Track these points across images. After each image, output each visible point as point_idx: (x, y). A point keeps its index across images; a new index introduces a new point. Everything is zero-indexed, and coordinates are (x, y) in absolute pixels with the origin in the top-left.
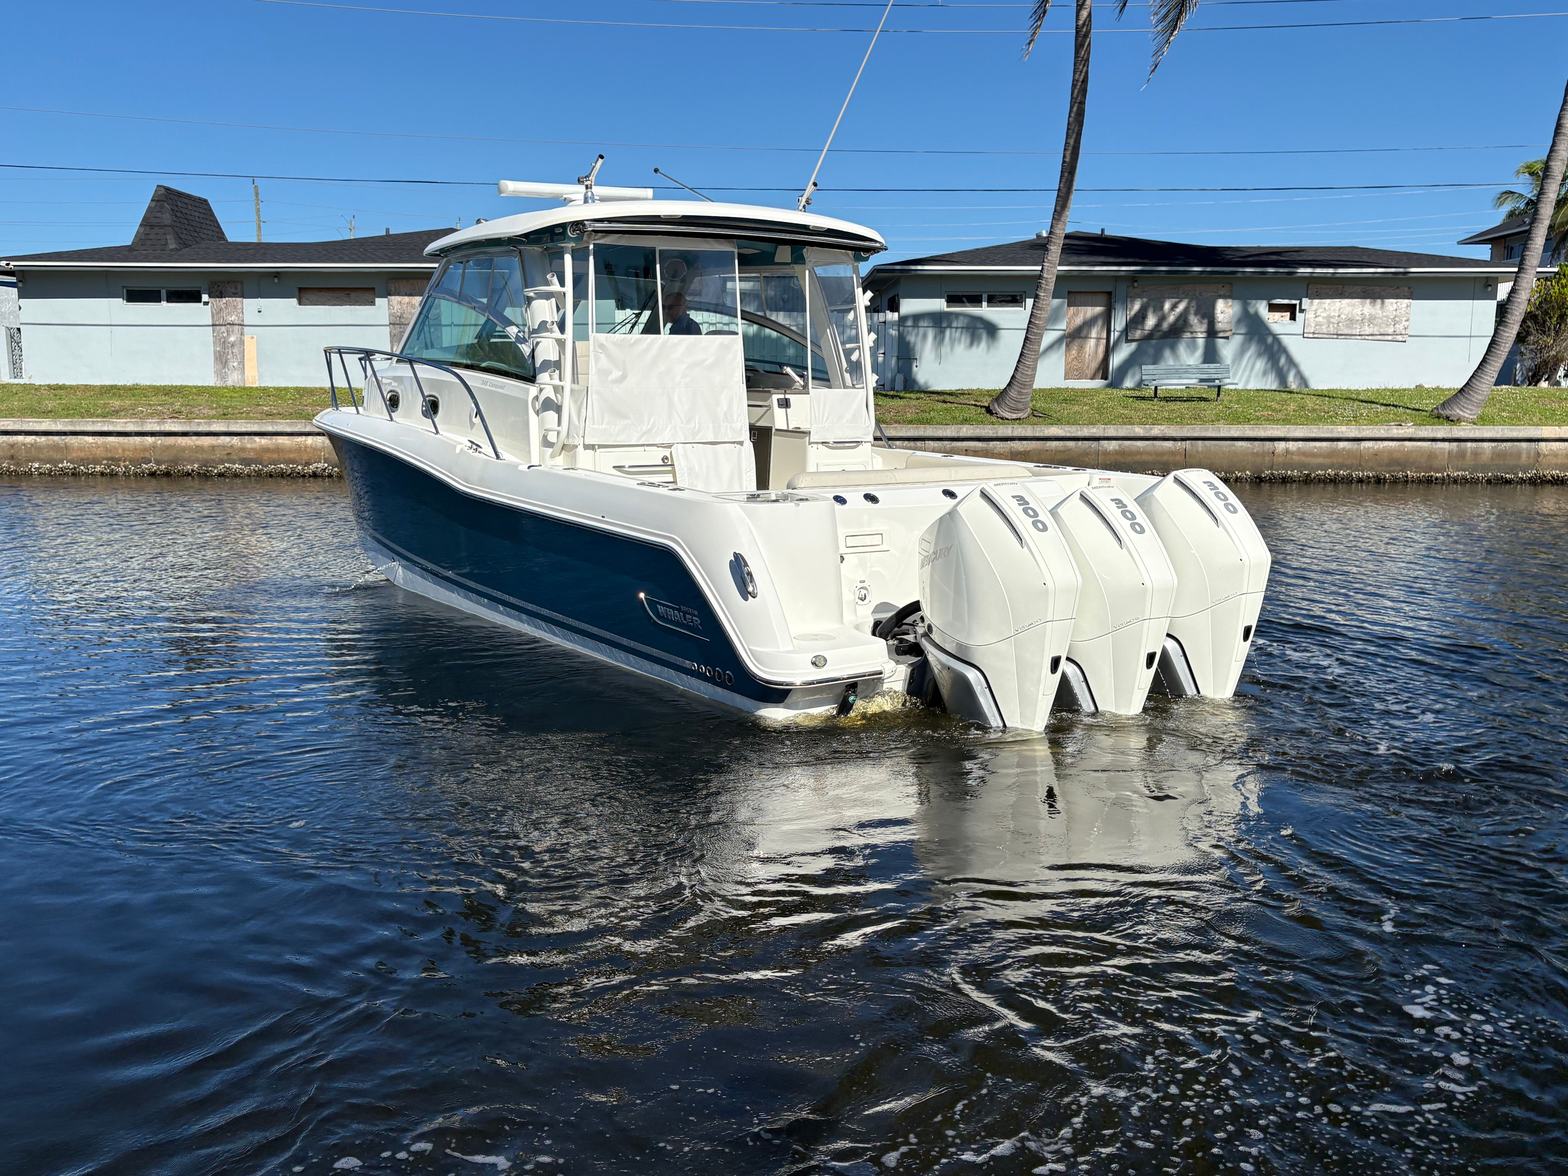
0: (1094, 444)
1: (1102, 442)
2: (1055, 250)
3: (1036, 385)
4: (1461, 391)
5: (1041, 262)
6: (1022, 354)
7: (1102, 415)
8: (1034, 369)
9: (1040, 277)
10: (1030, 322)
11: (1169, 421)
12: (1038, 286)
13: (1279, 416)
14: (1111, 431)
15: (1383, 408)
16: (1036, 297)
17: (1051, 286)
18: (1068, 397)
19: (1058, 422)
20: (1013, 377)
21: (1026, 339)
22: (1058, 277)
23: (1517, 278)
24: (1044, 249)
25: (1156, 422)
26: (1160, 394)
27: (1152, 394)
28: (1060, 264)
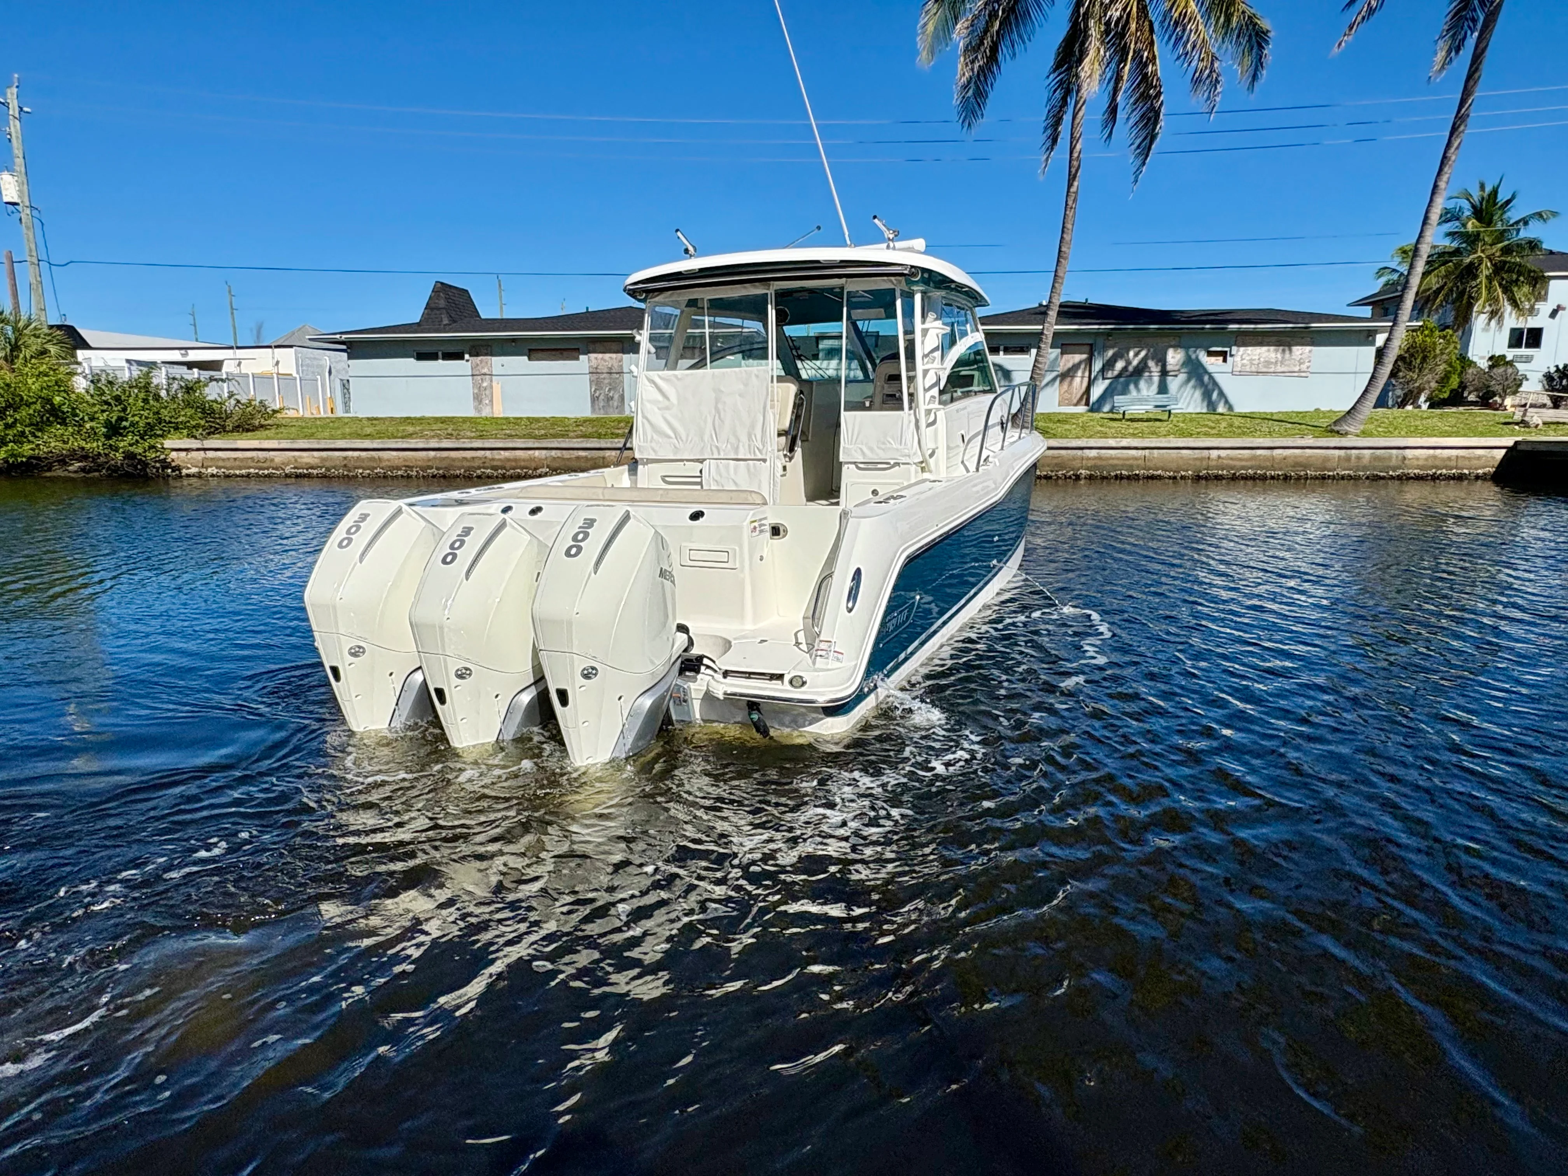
0: (1079, 452)
1: (1085, 451)
2: (1053, 314)
3: (1039, 411)
4: (1349, 412)
5: (1043, 323)
7: (1085, 431)
8: (1037, 399)
9: (1042, 333)
10: (1034, 365)
11: (1134, 435)
12: (1041, 340)
13: (1213, 432)
14: (1092, 443)
15: (1290, 426)
16: (1039, 348)
17: (1050, 340)
18: (1063, 419)
21: (1032, 377)
22: (1054, 333)
23: (1391, 331)
24: (1045, 314)
25: (1124, 436)
26: (1127, 417)
27: (1121, 416)
28: (1056, 324)
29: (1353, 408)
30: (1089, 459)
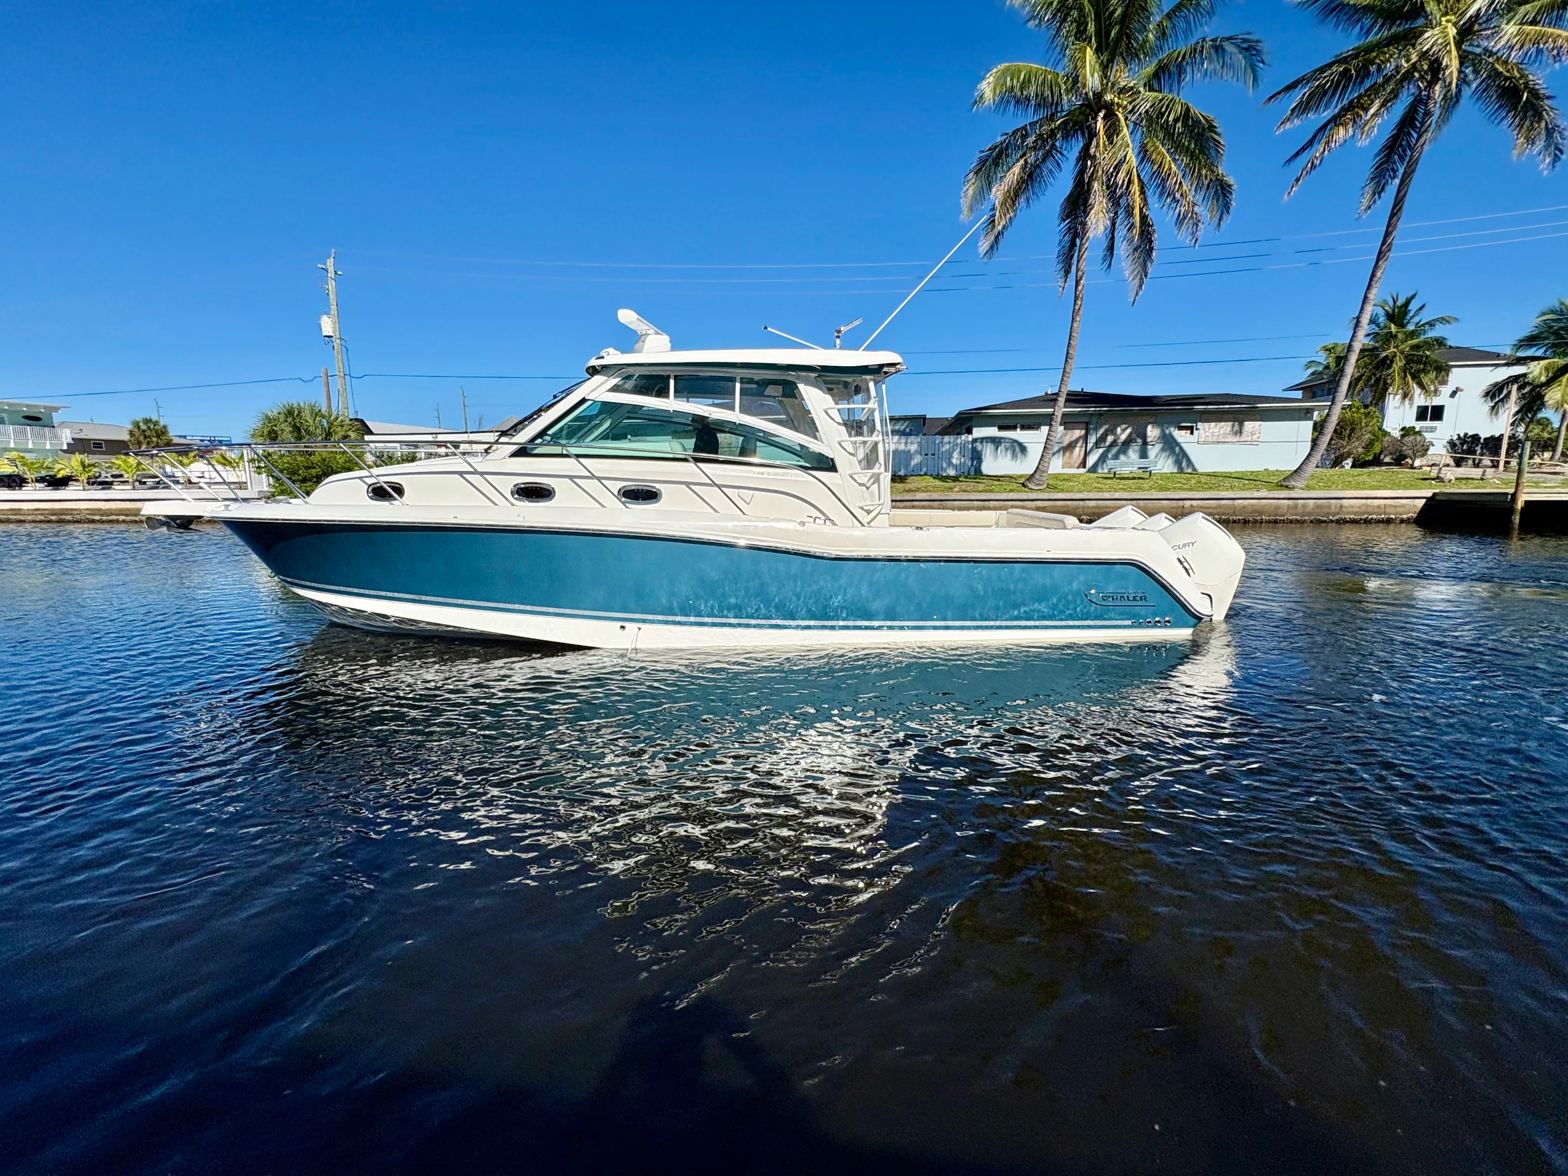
0: (1082, 503)
1: (1086, 502)
2: (1062, 400)
3: (1049, 472)
4: (1296, 471)
5: (1054, 407)
6: (1042, 455)
7: (1085, 487)
8: (1049, 463)
9: (1053, 414)
10: (1047, 439)
11: (1124, 490)
12: (1052, 419)
13: (1186, 487)
14: (1092, 495)
15: (1247, 482)
16: (1051, 425)
17: (1059, 420)
18: (1068, 478)
19: (1062, 491)
20: (1038, 468)
21: (1045, 447)
22: (1063, 415)
23: (1330, 407)
24: (1056, 400)
25: (1116, 490)
26: (1117, 476)
27: (1112, 476)
28: (1065, 407)
29: (1299, 468)
30: (1089, 507)
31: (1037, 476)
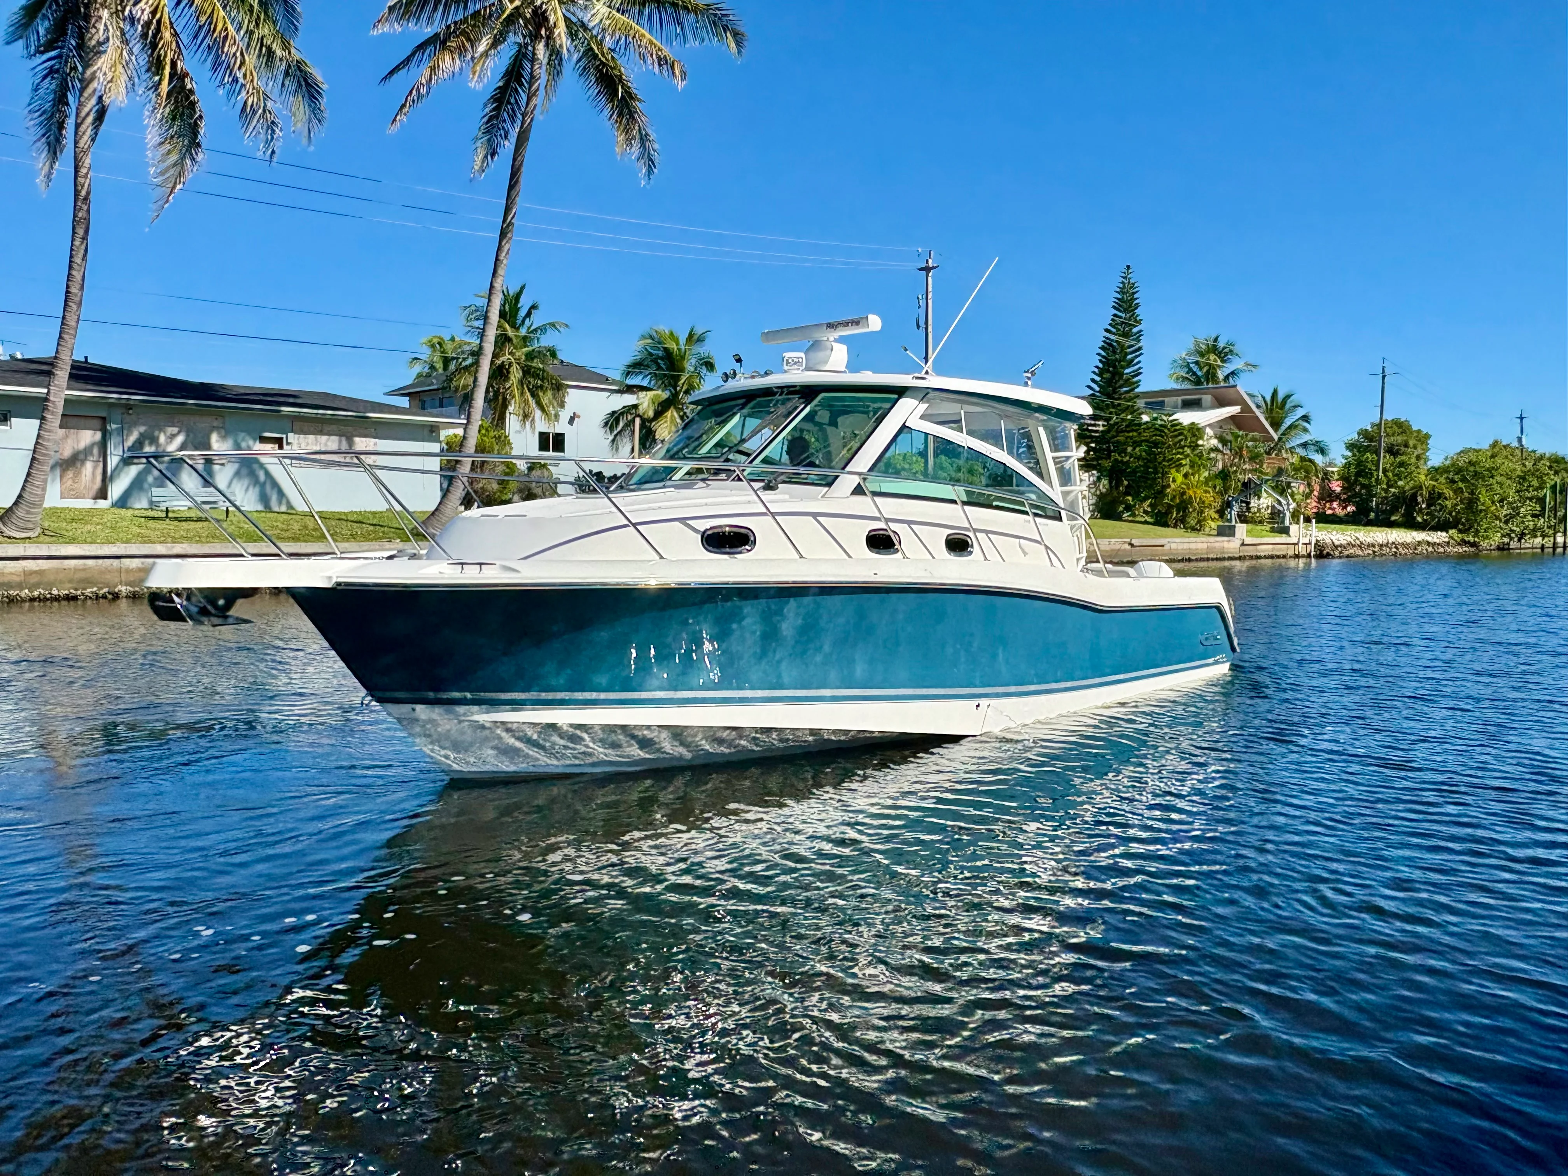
0: (116, 562)
1: (123, 560)
2: (62, 375)
3: (46, 505)
4: (433, 514)
5: (48, 386)
6: (29, 474)
7: (115, 534)
8: (44, 489)
9: (46, 400)
10: (37, 443)
11: (188, 539)
12: (45, 409)
13: (288, 534)
14: (133, 550)
15: (372, 528)
16: (43, 419)
17: (60, 411)
18: (79, 517)
19: (73, 540)
20: (20, 496)
21: (33, 459)
22: (66, 400)
23: (466, 427)
24: (49, 374)
25: (175, 541)
26: (170, 515)
27: (163, 515)
28: (68, 389)
29: (437, 509)
30: (128, 571)
31: (20, 512)
